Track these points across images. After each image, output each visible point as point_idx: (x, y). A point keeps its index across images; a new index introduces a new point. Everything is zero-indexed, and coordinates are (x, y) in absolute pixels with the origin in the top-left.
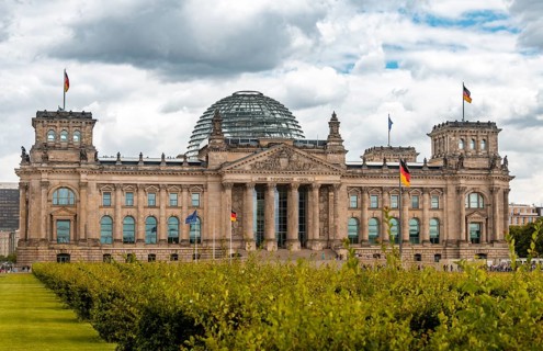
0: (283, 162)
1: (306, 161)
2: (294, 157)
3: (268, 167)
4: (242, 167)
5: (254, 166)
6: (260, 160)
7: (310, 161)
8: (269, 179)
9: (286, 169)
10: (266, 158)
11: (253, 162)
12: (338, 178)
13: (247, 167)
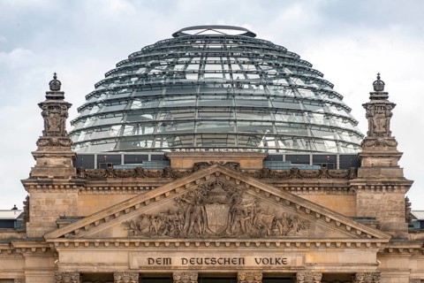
0: (216, 214)
1: (282, 211)
2: (247, 201)
3: (172, 228)
4: (102, 229)
5: (135, 228)
6: (153, 209)
7: (290, 212)
8: (177, 260)
9: (222, 235)
10: (168, 204)
11: (132, 217)
12: (370, 256)
13: (118, 231)
